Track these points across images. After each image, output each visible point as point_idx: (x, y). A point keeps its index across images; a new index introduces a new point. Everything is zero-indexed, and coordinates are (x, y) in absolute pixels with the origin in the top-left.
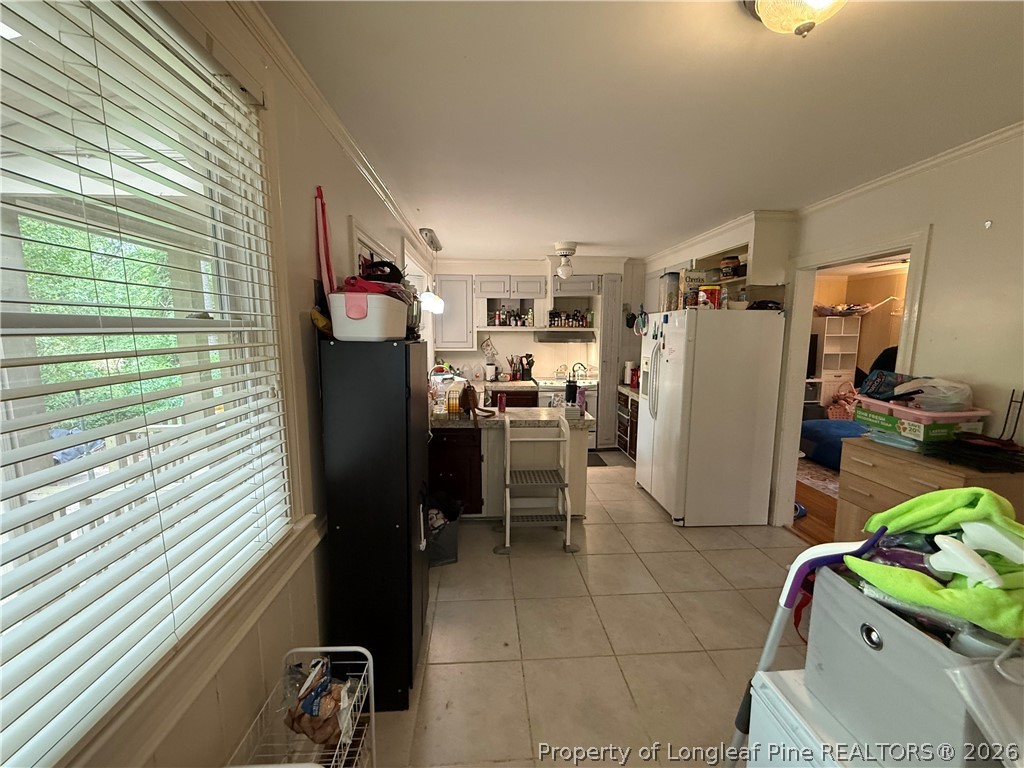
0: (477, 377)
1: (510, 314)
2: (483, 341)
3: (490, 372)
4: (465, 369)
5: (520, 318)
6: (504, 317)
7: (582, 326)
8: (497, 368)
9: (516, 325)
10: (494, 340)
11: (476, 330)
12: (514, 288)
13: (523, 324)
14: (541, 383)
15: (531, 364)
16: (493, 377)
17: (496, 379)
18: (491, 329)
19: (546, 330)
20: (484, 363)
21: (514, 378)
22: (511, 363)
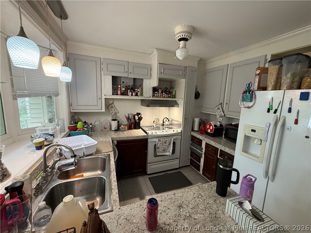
0: (105, 128)
1: (127, 88)
2: (109, 104)
3: (114, 124)
4: (96, 123)
5: (134, 91)
6: (124, 89)
7: (170, 97)
8: (118, 122)
9: (132, 95)
10: (116, 104)
11: (104, 97)
12: (131, 70)
13: (137, 95)
14: (150, 132)
15: (140, 119)
16: (117, 128)
17: (118, 129)
18: (115, 97)
19: (150, 99)
20: (110, 118)
21: (130, 128)
22: (128, 119)
